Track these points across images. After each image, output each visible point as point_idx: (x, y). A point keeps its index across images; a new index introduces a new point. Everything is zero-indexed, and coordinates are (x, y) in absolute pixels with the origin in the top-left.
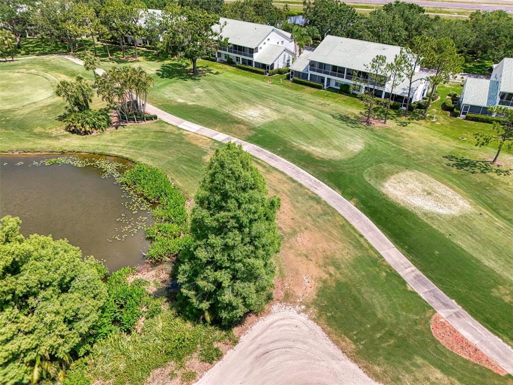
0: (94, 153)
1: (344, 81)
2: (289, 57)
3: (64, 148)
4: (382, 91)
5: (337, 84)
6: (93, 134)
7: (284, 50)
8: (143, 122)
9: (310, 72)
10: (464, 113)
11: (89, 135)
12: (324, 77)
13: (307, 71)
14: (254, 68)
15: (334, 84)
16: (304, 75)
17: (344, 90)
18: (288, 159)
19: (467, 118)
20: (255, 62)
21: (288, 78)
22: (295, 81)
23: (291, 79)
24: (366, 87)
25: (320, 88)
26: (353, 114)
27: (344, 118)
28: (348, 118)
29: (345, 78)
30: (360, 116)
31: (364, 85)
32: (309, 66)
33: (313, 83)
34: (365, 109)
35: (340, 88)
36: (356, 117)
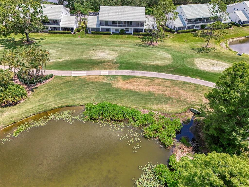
0: (39, 113)
1: (122, 28)
2: (77, 21)
3: (14, 119)
4: (142, 29)
5: (116, 30)
6: (22, 102)
8: (47, 81)
9: (101, 27)
10: (176, 31)
11: (19, 103)
12: (110, 28)
13: (99, 27)
14: (61, 31)
15: (114, 30)
16: (98, 29)
17: (122, 32)
18: (150, 71)
19: (178, 33)
20: (61, 28)
22: (92, 34)
23: (89, 33)
24: (134, 29)
25: (110, 34)
26: (140, 43)
27: (141, 45)
28: (142, 45)
29: (123, 26)
30: (143, 42)
31: (133, 28)
32: (100, 24)
33: (104, 32)
34: (140, 39)
35: (120, 32)
36: (143, 43)
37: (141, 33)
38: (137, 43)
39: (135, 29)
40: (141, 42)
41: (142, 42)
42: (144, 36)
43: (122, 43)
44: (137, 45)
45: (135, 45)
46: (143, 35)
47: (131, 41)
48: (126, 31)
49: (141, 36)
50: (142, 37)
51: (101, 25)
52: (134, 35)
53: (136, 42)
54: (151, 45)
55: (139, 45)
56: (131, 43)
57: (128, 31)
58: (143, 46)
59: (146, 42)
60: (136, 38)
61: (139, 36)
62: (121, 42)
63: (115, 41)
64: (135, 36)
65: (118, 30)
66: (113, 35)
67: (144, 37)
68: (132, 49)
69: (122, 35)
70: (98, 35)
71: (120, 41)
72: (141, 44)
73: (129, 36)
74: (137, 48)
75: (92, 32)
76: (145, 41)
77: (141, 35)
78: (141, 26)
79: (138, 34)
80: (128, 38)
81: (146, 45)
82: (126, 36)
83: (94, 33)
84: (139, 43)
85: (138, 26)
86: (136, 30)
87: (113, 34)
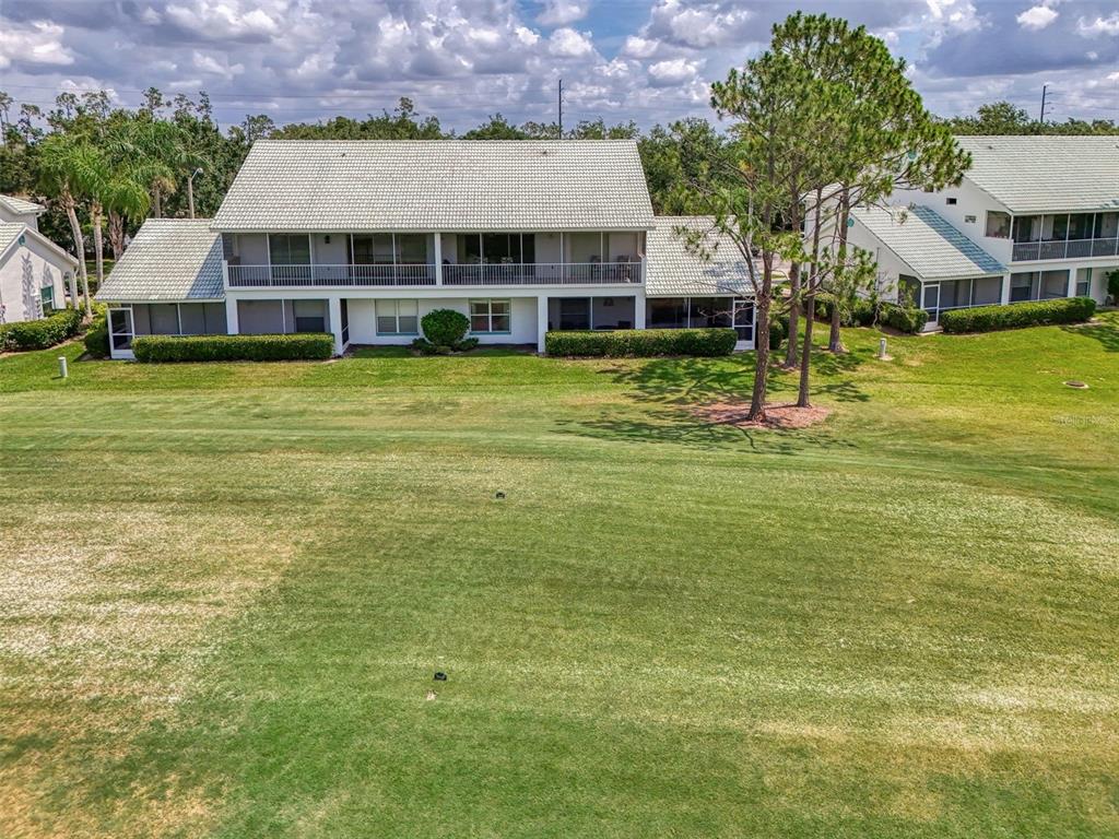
1: (440, 294)
2: (48, 276)
4: (632, 299)
5: (385, 326)
7: (22, 240)
9: (232, 296)
10: (931, 316)
12: (327, 302)
13: (219, 289)
16: (206, 314)
17: (445, 337)
19: (948, 328)
21: (99, 349)
22: (146, 356)
23: (115, 353)
24: (550, 300)
25: (319, 353)
26: (622, 410)
27: (637, 431)
28: (651, 428)
29: (445, 282)
30: (659, 407)
31: (543, 293)
32: (225, 264)
33: (261, 338)
34: (617, 380)
35: (421, 335)
36: (657, 414)
37: (619, 334)
38: (587, 412)
39: (565, 301)
40: (630, 401)
41: (643, 406)
42: (649, 356)
43: (428, 419)
44: (588, 430)
45: (574, 426)
46: (639, 349)
47: (526, 403)
48: (480, 325)
49: (621, 361)
50: (636, 364)
51: (236, 280)
52: (556, 350)
53: (575, 407)
54: (760, 427)
55: (615, 426)
56: (520, 415)
57: (501, 324)
58: (663, 435)
59: (682, 401)
60: (583, 373)
61: (606, 363)
62: (415, 409)
63: (347, 407)
64: (569, 364)
65: (408, 326)
66: (348, 362)
67: (654, 365)
68: (529, 469)
69: (440, 360)
70: (196, 368)
71: (407, 400)
72: (635, 417)
73: (502, 363)
74: (594, 457)
75: (141, 345)
76: (671, 397)
77: (621, 350)
78: (617, 275)
79: (596, 342)
80: (495, 380)
81: (702, 427)
82: (482, 363)
83: (165, 347)
84: (614, 416)
85: (593, 276)
86: (569, 313)
87: (355, 356)
